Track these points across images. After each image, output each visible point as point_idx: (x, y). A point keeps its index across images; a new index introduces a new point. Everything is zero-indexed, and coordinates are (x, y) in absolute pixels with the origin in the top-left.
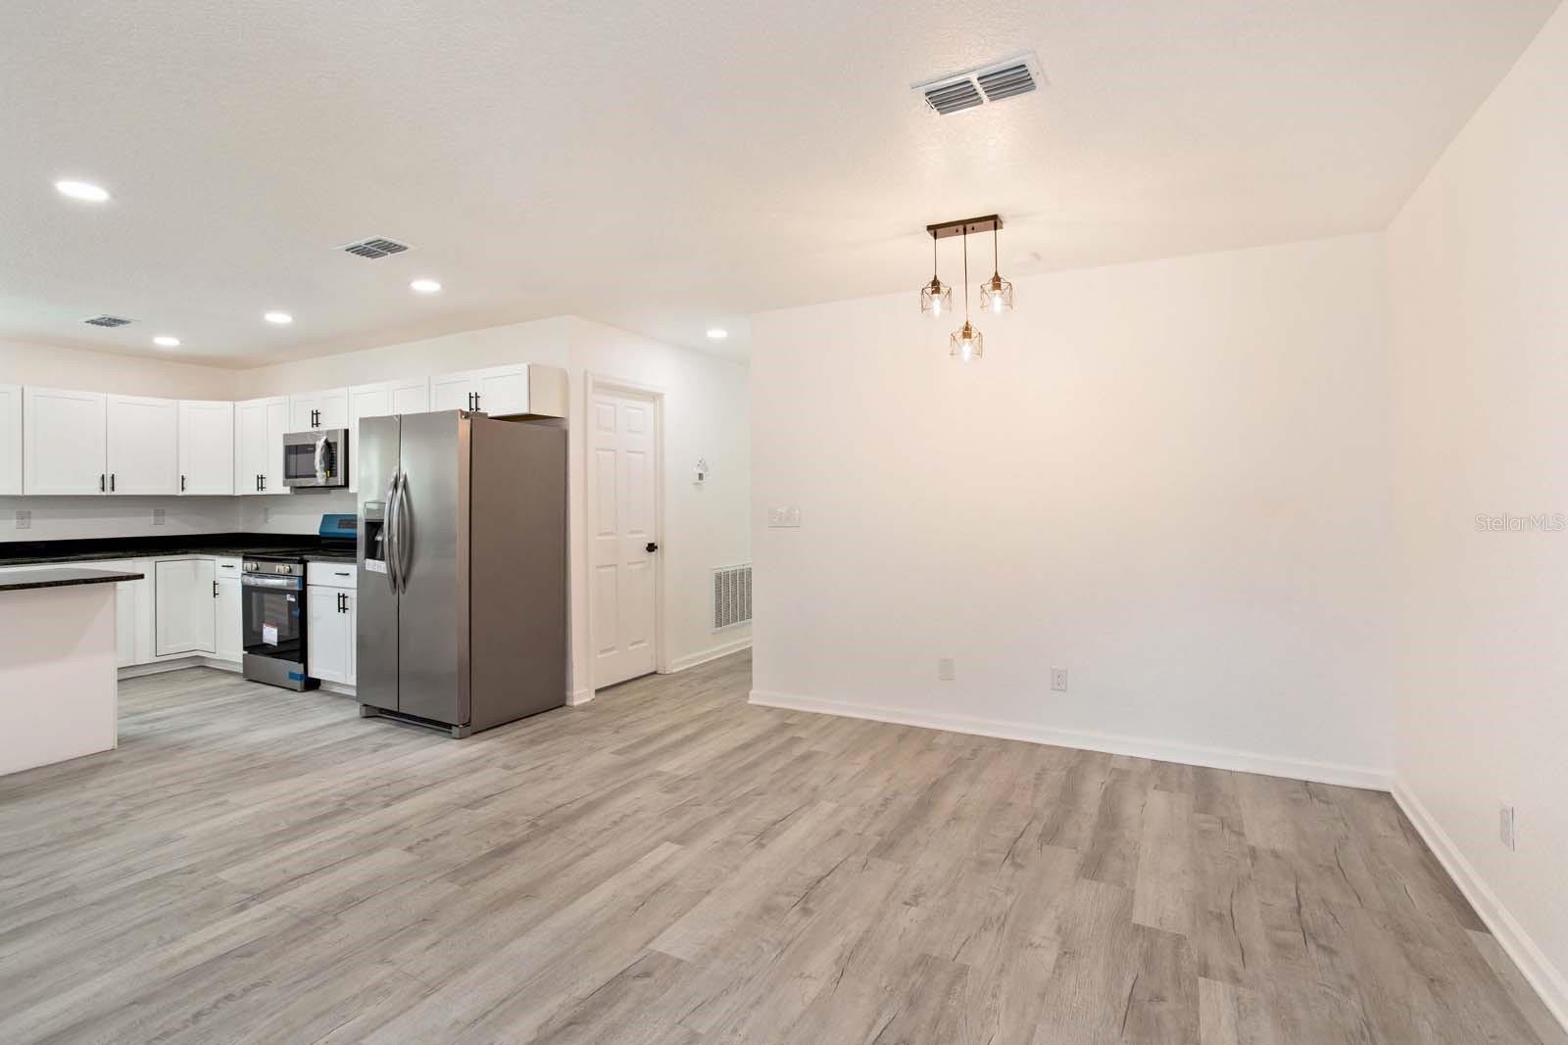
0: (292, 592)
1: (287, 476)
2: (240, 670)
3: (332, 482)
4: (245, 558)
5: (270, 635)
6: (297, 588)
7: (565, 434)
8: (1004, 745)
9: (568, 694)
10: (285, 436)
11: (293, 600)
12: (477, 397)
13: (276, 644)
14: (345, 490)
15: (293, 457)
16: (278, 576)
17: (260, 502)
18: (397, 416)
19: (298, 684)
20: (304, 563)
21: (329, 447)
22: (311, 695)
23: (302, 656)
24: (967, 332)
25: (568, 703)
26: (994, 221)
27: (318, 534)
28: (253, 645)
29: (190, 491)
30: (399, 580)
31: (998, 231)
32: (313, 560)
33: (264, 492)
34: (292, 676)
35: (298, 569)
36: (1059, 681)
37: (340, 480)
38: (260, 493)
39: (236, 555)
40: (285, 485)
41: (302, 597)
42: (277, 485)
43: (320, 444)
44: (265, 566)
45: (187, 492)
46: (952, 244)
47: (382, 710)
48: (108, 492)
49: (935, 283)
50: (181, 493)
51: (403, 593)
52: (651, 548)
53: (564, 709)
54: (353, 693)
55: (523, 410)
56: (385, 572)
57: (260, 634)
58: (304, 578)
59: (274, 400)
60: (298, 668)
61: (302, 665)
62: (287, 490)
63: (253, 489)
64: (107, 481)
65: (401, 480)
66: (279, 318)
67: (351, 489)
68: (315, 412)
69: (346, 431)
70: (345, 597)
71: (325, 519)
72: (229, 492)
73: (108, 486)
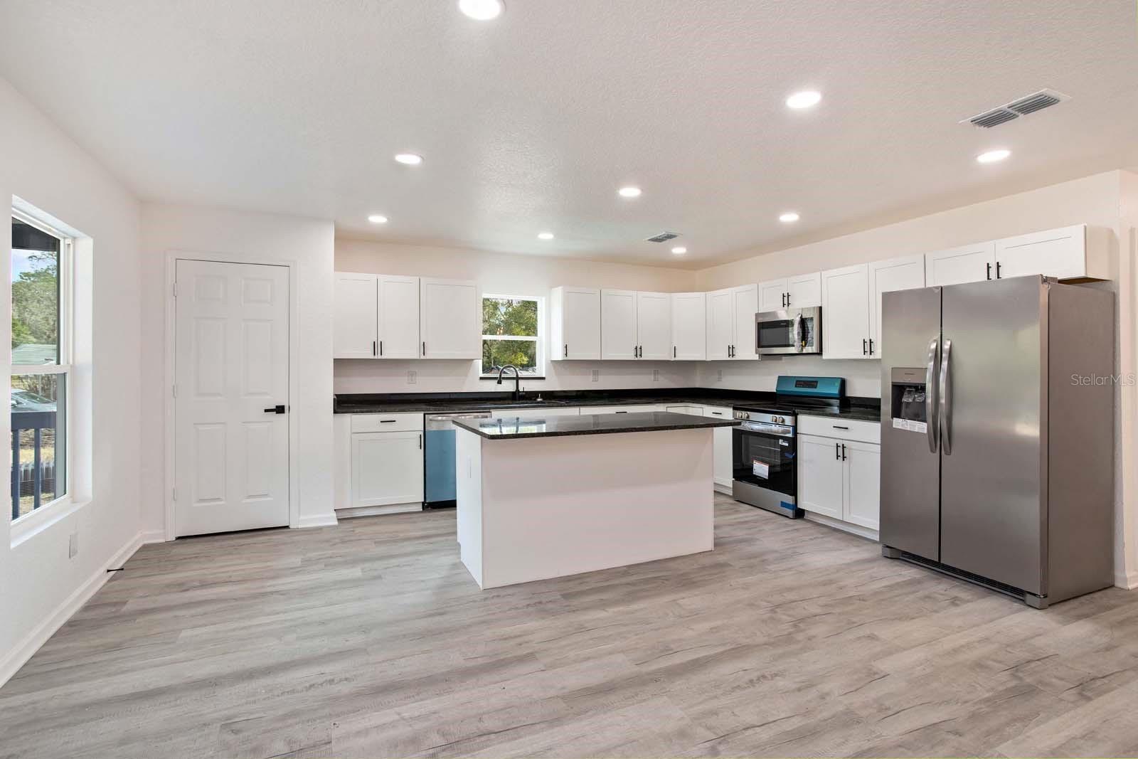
0: (785, 439)
1: (760, 344)
2: (730, 492)
3: (808, 349)
4: (735, 409)
5: (761, 469)
6: (790, 435)
9: (1118, 574)
10: (757, 315)
11: (787, 445)
12: (998, 265)
13: (767, 478)
14: (818, 357)
15: (764, 331)
16: (763, 422)
17: (731, 365)
18: (937, 288)
19: (790, 512)
20: (795, 415)
21: (803, 322)
22: (799, 524)
23: (792, 489)
25: (1118, 584)
27: (774, 390)
28: (742, 472)
29: (680, 357)
30: (941, 439)
32: (801, 413)
33: (734, 359)
34: (784, 504)
35: (788, 420)
37: (814, 349)
38: (731, 358)
39: (727, 406)
40: (756, 353)
41: (794, 442)
42: (747, 350)
43: (797, 319)
44: (754, 416)
45: (677, 359)
47: (912, 555)
48: (639, 358)
50: (673, 359)
51: (949, 453)
53: (1109, 592)
55: (1080, 273)
56: (925, 432)
57: (751, 469)
58: (795, 428)
59: (741, 288)
60: (789, 499)
61: (794, 497)
62: (756, 357)
63: (724, 356)
64: (638, 351)
65: (946, 347)
66: (789, 218)
67: (825, 356)
68: (786, 295)
69: (820, 308)
70: (843, 447)
71: (781, 379)
72: (704, 359)
73: (639, 353)
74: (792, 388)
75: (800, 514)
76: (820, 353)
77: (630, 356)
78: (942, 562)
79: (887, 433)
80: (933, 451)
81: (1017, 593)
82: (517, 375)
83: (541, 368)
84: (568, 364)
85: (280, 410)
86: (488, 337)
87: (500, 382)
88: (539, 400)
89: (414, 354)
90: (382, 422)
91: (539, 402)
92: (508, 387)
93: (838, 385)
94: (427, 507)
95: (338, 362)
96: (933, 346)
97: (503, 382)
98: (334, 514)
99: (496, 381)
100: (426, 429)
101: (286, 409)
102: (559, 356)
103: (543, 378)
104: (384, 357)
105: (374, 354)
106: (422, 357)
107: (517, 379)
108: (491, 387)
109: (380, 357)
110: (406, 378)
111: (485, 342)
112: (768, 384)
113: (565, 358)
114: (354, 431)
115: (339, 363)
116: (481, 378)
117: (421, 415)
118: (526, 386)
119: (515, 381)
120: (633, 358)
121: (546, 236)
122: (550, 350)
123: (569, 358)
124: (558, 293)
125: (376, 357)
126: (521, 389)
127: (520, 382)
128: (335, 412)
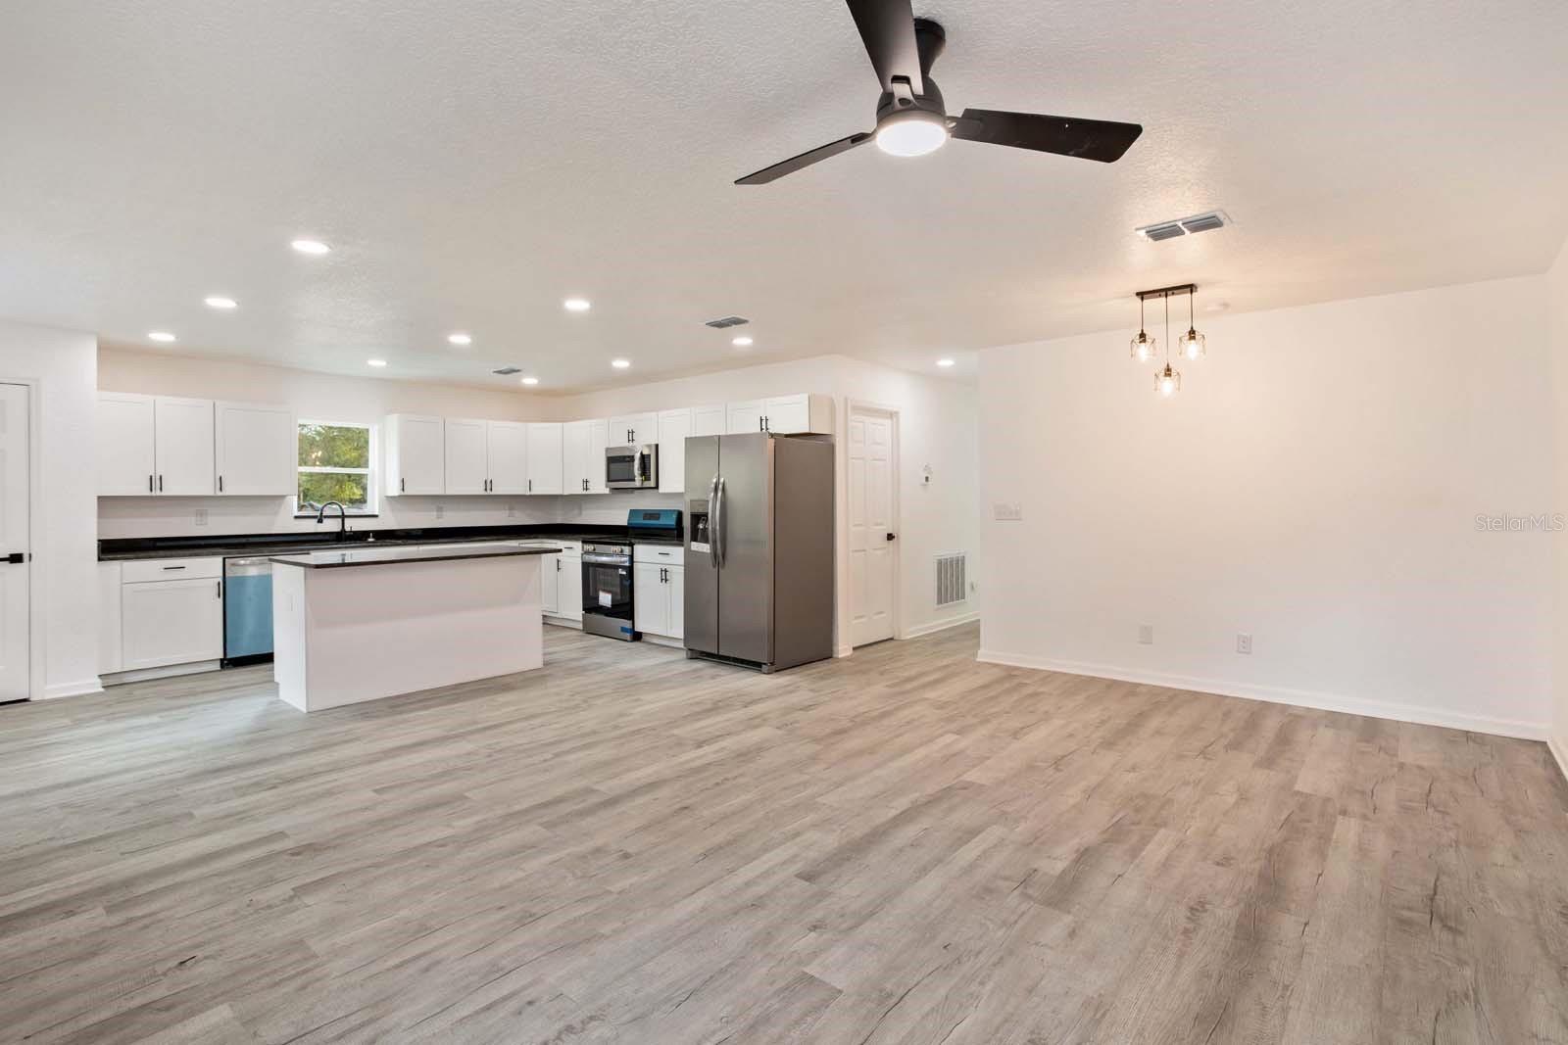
0: (623, 568)
1: (609, 479)
2: (580, 626)
3: (647, 484)
4: (584, 542)
5: (605, 599)
6: (627, 564)
7: (832, 448)
8: (1196, 696)
9: (835, 648)
10: (607, 450)
11: (624, 573)
12: (767, 420)
13: (609, 606)
14: (656, 490)
15: (612, 466)
16: (611, 555)
17: (588, 499)
18: (714, 436)
19: (628, 636)
20: (631, 545)
21: (643, 457)
22: (636, 644)
23: (631, 615)
24: (1168, 372)
25: (835, 656)
26: (1191, 288)
27: (627, 524)
28: (591, 606)
29: (535, 492)
30: (719, 558)
31: (1194, 294)
32: (639, 543)
33: (588, 492)
34: (624, 630)
35: (627, 550)
36: (1245, 645)
37: (652, 483)
38: (585, 492)
39: (577, 540)
40: (607, 487)
41: (630, 570)
42: (599, 486)
43: (637, 456)
44: (600, 548)
45: (533, 493)
46: (1155, 304)
47: (702, 653)
48: (489, 492)
49: (1142, 335)
50: (528, 493)
51: (723, 566)
52: (890, 537)
53: (830, 660)
54: (681, 645)
55: (807, 431)
56: (709, 551)
57: (597, 598)
58: (632, 557)
59: (593, 422)
60: (627, 624)
61: (631, 622)
62: (607, 491)
63: (580, 491)
64: (488, 484)
65: (721, 480)
66: (621, 364)
67: (661, 490)
68: (631, 431)
69: (657, 446)
70: (666, 571)
71: (633, 513)
72: (561, 493)
73: (488, 488)
74: (640, 521)
75: (637, 637)
76: (657, 487)
77: (479, 491)
78: (719, 653)
79: (688, 553)
80: (714, 566)
81: (755, 665)
82: (343, 513)
83: (373, 505)
84: (405, 500)
85: (16, 558)
86: (306, 469)
87: (320, 521)
88: (371, 540)
89: (208, 489)
90: (166, 569)
91: (370, 543)
92: (331, 526)
93: (674, 516)
94: (227, 664)
95: (102, 500)
96: (715, 480)
97: (325, 520)
98: (99, 680)
99: (316, 520)
100: (227, 575)
101: (26, 558)
102: (394, 490)
103: (376, 516)
104: (164, 493)
105: (151, 490)
106: (219, 493)
107: (343, 517)
108: (310, 526)
109: (158, 493)
110: (193, 519)
111: (301, 475)
112: (619, 517)
113: (402, 493)
114: (125, 581)
115: (105, 502)
116: (296, 517)
117: (219, 560)
118: (353, 525)
119: (340, 520)
120: (483, 493)
121: (377, 363)
122: (383, 487)
123: (406, 493)
124: (393, 421)
125: (153, 494)
126: (347, 529)
127: (347, 520)
128: (100, 559)
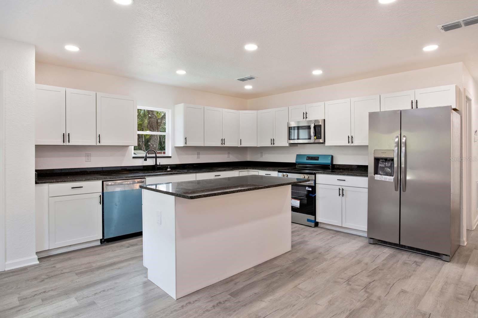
0: (309, 186)
1: (289, 139)
3: (317, 141)
4: (279, 172)
5: (295, 203)
6: (312, 185)
11: (311, 189)
12: (417, 102)
13: (299, 207)
14: (323, 145)
15: (292, 131)
17: (272, 149)
19: (313, 224)
20: (315, 174)
21: (315, 127)
22: (316, 229)
23: (313, 212)
27: (295, 162)
29: (244, 145)
30: (401, 185)
33: (274, 146)
34: (309, 221)
35: (311, 177)
37: (320, 141)
38: (272, 145)
39: (274, 170)
41: (314, 188)
42: (283, 141)
43: (312, 126)
44: (291, 175)
45: (242, 146)
47: (379, 240)
48: (223, 145)
50: (239, 146)
51: (405, 190)
54: (365, 234)
55: (455, 107)
58: (314, 181)
60: (312, 217)
61: (314, 216)
63: (268, 144)
64: (223, 141)
65: (403, 140)
66: (317, 72)
67: (327, 144)
68: (305, 113)
69: (324, 120)
70: (343, 190)
71: (298, 156)
72: (255, 146)
73: (223, 143)
74: (305, 161)
75: (317, 224)
76: (324, 143)
77: (219, 144)
78: (401, 244)
79: (372, 183)
80: (396, 190)
82: (156, 155)
83: (169, 151)
84: (186, 149)
86: (141, 133)
87: (145, 160)
88: (169, 170)
89: (92, 142)
90: (72, 188)
91: (169, 171)
92: (150, 162)
93: (330, 158)
94: (104, 242)
95: (37, 146)
96: (397, 140)
97: (148, 159)
98: (36, 257)
99: (144, 159)
100: (104, 191)
102: (181, 143)
103: (170, 157)
104: (70, 144)
105: (64, 142)
106: (98, 144)
107: (156, 157)
108: (140, 163)
109: (68, 144)
110: (84, 158)
111: (138, 135)
112: (291, 158)
113: (185, 145)
114: (50, 196)
115: (39, 148)
116: (134, 158)
117: (100, 182)
118: (162, 162)
119: (155, 159)
121: (181, 72)
122: (174, 140)
123: (187, 145)
124: (180, 108)
125: (65, 144)
126: (158, 164)
127: (158, 159)
128: (36, 183)
